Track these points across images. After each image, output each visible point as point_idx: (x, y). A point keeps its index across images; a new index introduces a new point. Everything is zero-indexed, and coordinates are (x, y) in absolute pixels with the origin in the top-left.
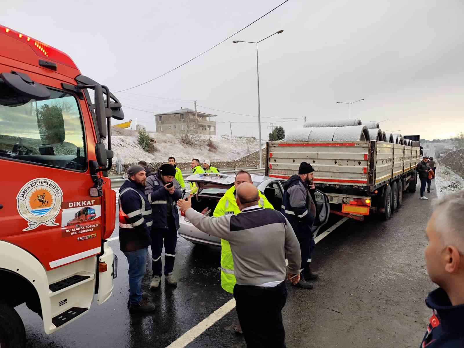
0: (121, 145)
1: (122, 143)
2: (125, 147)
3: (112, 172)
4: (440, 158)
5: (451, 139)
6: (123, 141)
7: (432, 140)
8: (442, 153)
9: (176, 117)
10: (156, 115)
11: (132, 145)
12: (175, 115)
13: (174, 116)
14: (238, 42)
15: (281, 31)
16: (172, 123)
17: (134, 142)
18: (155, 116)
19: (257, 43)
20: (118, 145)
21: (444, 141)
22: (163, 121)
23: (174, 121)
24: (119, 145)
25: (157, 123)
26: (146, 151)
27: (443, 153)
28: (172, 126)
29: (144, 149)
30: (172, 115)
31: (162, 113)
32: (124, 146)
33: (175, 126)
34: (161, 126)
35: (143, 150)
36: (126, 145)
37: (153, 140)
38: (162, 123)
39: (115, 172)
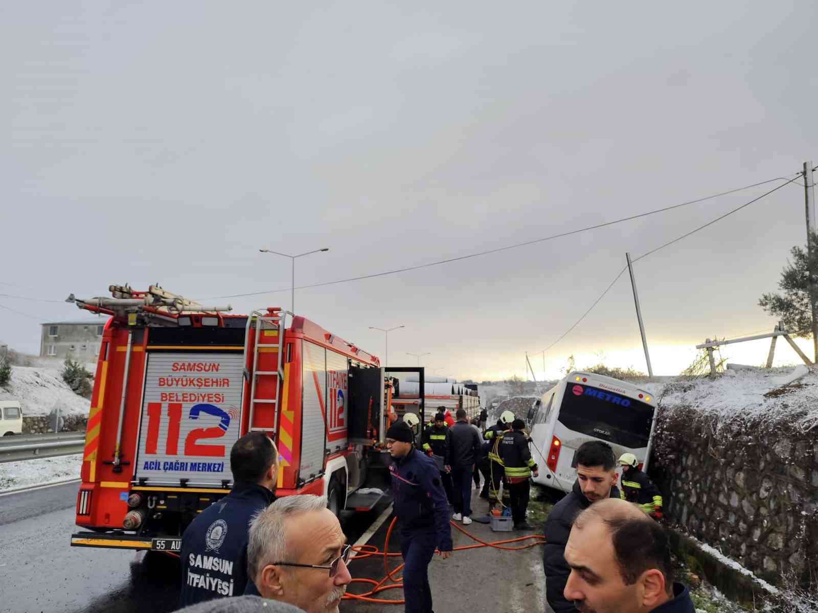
0: (37, 382)
1: (38, 380)
2: (45, 386)
3: (35, 429)
4: (492, 409)
5: (505, 382)
6: (38, 376)
7: (481, 382)
8: (494, 402)
9: (89, 331)
10: (45, 325)
11: (55, 384)
12: (86, 326)
13: (86, 328)
14: (266, 251)
15: (327, 250)
16: (78, 341)
17: (56, 379)
18: (41, 326)
19: (293, 258)
20: (32, 383)
21: (496, 384)
22: (59, 336)
23: (83, 338)
24: (35, 383)
25: (45, 338)
26: (78, 394)
27: (496, 402)
28: (78, 346)
29: (74, 390)
30: (79, 327)
31: (58, 321)
32: (42, 386)
33: (85, 346)
34: (54, 344)
35: (72, 394)
36: (44, 383)
37: (91, 374)
38: (57, 340)
39: (39, 430)
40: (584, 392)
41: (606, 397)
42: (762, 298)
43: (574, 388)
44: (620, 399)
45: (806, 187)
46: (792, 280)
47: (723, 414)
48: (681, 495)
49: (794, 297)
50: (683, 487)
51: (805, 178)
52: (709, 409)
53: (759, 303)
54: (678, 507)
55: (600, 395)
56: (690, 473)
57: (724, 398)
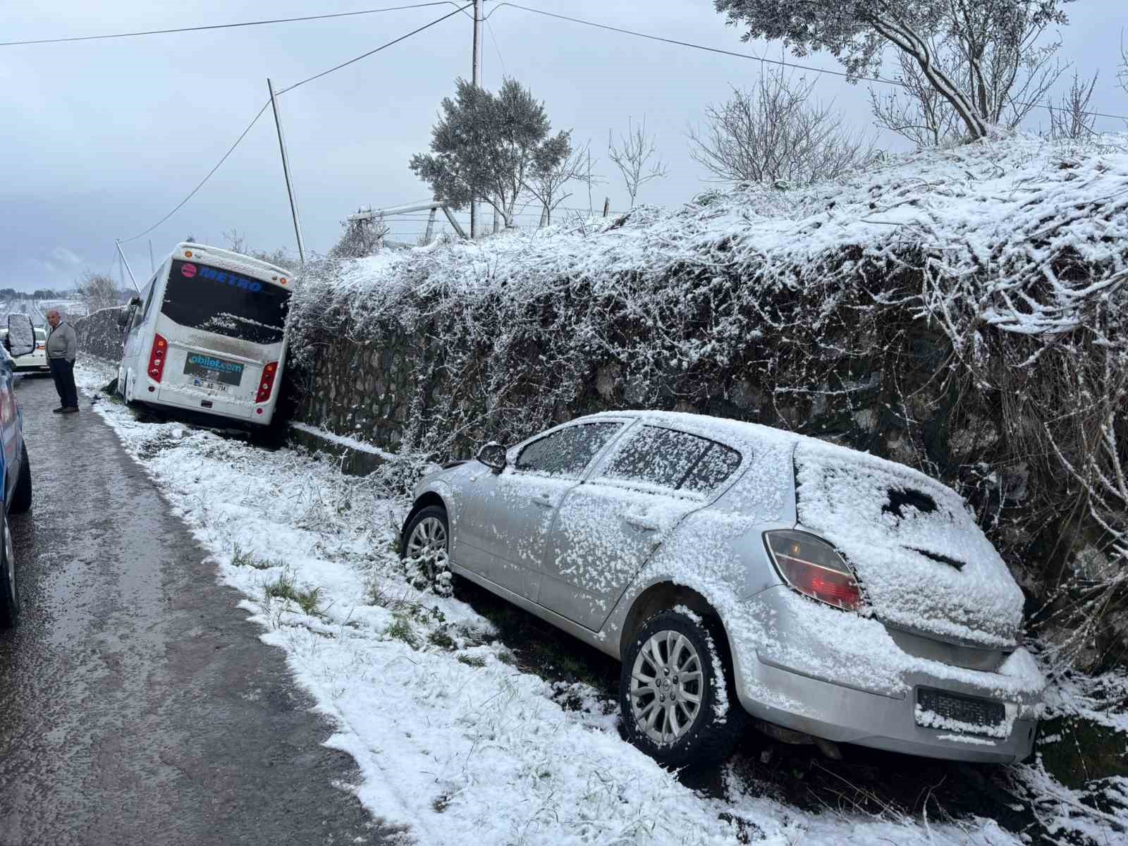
40: (198, 272)
41: (228, 279)
42: (413, 159)
43: (184, 268)
44: (248, 282)
45: (476, 20)
46: (445, 140)
47: (360, 290)
48: (321, 393)
49: (446, 160)
50: (323, 383)
51: (476, 9)
52: (348, 287)
53: (409, 165)
54: (318, 406)
55: (220, 277)
56: (330, 366)
57: (364, 273)
